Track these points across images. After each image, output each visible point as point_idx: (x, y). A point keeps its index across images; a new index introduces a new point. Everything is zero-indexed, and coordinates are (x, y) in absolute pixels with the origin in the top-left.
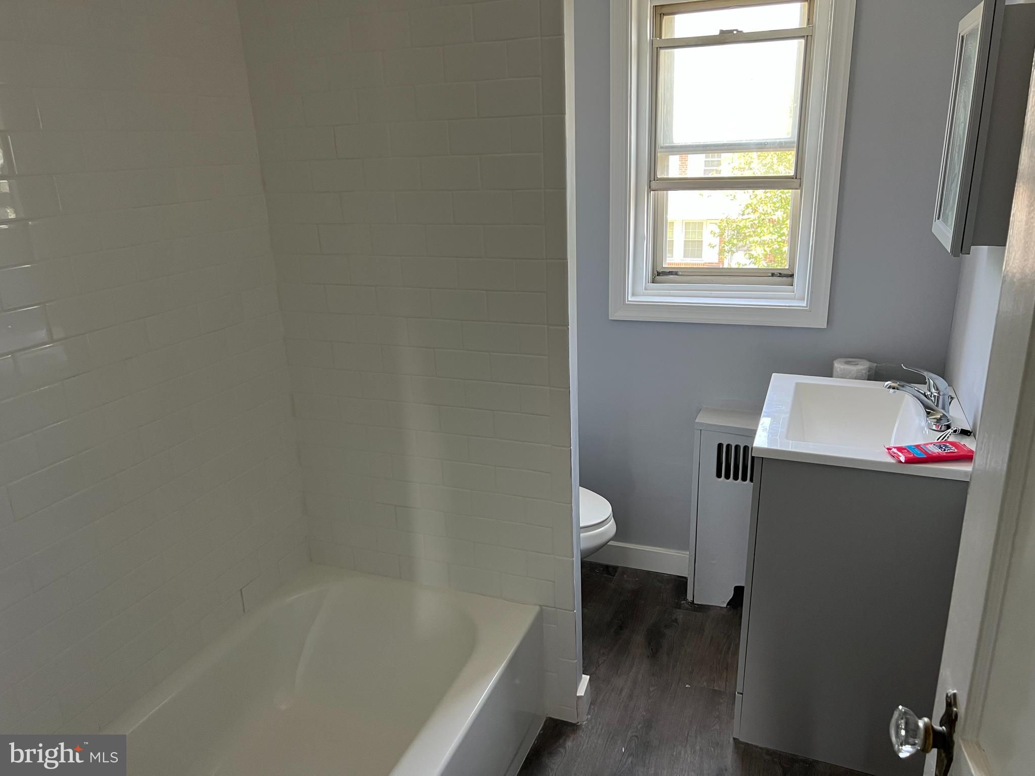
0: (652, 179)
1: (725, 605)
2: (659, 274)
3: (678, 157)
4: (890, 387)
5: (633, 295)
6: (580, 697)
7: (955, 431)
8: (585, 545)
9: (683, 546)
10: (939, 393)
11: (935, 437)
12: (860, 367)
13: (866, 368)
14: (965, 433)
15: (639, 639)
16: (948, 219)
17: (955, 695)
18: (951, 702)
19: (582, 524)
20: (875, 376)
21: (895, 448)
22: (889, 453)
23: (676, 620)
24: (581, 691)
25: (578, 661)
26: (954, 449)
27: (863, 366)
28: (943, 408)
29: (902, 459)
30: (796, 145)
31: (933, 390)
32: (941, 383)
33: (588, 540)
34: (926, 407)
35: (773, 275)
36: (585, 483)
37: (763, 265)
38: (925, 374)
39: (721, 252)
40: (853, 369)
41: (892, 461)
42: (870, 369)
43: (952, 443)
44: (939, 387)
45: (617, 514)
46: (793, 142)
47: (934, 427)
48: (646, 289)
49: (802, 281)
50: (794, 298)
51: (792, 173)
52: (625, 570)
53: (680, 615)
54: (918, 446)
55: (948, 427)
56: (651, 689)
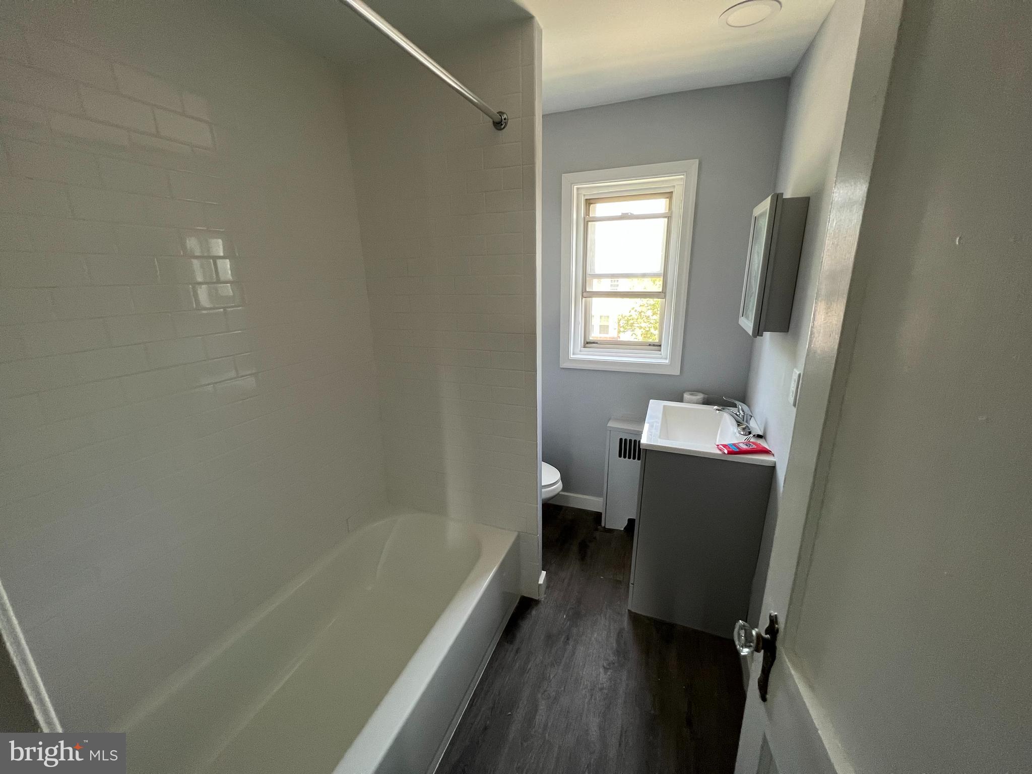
0: (584, 291)
1: (623, 529)
2: (587, 343)
3: (597, 280)
4: (717, 410)
5: (573, 354)
6: (540, 585)
7: (754, 435)
8: (545, 496)
9: (599, 495)
10: (744, 414)
11: (743, 439)
12: (698, 397)
13: (701, 398)
14: (759, 436)
15: (575, 548)
16: (749, 316)
17: (776, 615)
18: (773, 620)
19: (543, 484)
20: (707, 402)
21: (721, 445)
22: (718, 448)
23: (595, 538)
24: (541, 581)
25: (539, 563)
26: (754, 446)
27: (700, 396)
28: (747, 422)
29: (726, 451)
30: (662, 275)
31: (741, 412)
32: (745, 407)
33: (546, 493)
34: (737, 422)
35: (650, 345)
36: (545, 460)
37: (640, 339)
38: (737, 402)
39: (619, 332)
40: (694, 398)
41: (719, 452)
42: (704, 398)
43: (753, 443)
44: (744, 410)
45: (563, 478)
46: (661, 273)
47: (742, 433)
48: (580, 351)
49: (666, 350)
50: (661, 358)
51: (660, 290)
52: (567, 508)
53: (597, 534)
54: (734, 445)
55: (750, 433)
56: (581, 579)
